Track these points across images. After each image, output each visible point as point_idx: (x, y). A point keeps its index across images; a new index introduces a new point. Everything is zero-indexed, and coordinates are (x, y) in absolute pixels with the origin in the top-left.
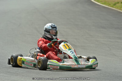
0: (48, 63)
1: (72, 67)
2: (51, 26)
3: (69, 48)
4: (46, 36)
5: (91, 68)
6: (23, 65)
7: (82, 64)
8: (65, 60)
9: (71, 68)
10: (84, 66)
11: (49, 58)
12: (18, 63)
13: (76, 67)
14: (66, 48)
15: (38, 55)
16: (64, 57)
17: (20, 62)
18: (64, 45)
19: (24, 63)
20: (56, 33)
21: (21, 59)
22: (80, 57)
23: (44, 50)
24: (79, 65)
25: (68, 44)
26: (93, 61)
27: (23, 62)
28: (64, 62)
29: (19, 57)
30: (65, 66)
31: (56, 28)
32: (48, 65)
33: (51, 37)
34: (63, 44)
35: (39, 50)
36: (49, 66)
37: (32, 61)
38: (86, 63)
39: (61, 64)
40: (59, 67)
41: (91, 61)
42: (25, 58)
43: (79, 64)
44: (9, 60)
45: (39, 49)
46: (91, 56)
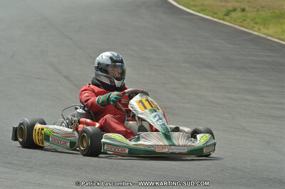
0: (103, 140)
1: (157, 150)
2: (111, 58)
3: (151, 108)
4: (100, 79)
5: (200, 154)
6: (46, 144)
7: (179, 146)
8: (142, 134)
9: (154, 152)
10: (185, 150)
11: (106, 128)
12: (36, 138)
14: (146, 108)
15: (80, 122)
16: (139, 127)
17: (40, 137)
18: (141, 101)
19: (49, 141)
20: (123, 73)
21: (43, 129)
22: (177, 129)
23: (94, 112)
24: (172, 147)
25: (150, 99)
26: (205, 139)
27: (47, 137)
28: (138, 139)
29: (38, 126)
30: (142, 147)
31: (121, 62)
32: (104, 144)
33: (111, 82)
34: (137, 98)
35: (84, 112)
36: (105, 147)
37: (67, 135)
38: (190, 143)
39: (132, 143)
40: (127, 151)
41: (201, 139)
42: (50, 127)
43: (174, 145)
44: (15, 130)
45: (84, 109)
46: (201, 128)
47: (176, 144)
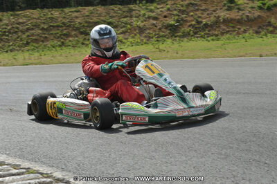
0: (120, 111)
1: (177, 115)
3: (158, 72)
6: (60, 117)
7: (197, 107)
9: (175, 117)
10: (203, 111)
13: (186, 114)
18: (147, 67)
19: (62, 113)
21: (55, 103)
24: (191, 109)
26: (213, 95)
27: (60, 110)
28: (156, 106)
29: (50, 100)
30: (162, 113)
32: (122, 115)
33: (102, 54)
34: (143, 63)
36: (124, 118)
37: (79, 107)
38: (204, 103)
40: (147, 119)
42: (62, 101)
43: (193, 107)
44: (30, 107)
45: (89, 79)
47: (194, 105)
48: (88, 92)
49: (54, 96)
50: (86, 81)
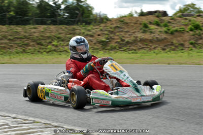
0: (91, 96)
1: (132, 101)
6: (47, 99)
7: (147, 96)
8: (120, 89)
9: (130, 102)
10: (151, 99)
13: (138, 100)
14: (117, 70)
17: (42, 94)
18: (112, 65)
21: (44, 89)
24: (143, 97)
26: (159, 88)
27: (47, 94)
28: (117, 93)
29: (40, 86)
30: (121, 99)
32: (92, 99)
33: (80, 56)
37: (61, 92)
38: (152, 93)
39: (114, 96)
40: (110, 103)
44: (25, 91)
45: (69, 73)
47: (145, 95)
48: (68, 82)
49: (43, 84)
50: (67, 74)
